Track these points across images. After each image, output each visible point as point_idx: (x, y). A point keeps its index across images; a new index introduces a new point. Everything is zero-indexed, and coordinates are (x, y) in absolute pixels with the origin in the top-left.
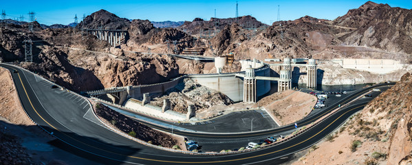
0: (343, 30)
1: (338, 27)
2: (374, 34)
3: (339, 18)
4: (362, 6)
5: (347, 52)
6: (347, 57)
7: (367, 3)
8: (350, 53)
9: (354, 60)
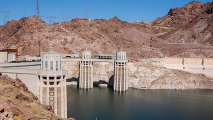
0: (164, 30)
1: (157, 27)
2: (207, 29)
3: (159, 19)
4: (186, 5)
5: (170, 50)
6: (171, 55)
7: (191, 3)
8: (175, 52)
9: (181, 60)
